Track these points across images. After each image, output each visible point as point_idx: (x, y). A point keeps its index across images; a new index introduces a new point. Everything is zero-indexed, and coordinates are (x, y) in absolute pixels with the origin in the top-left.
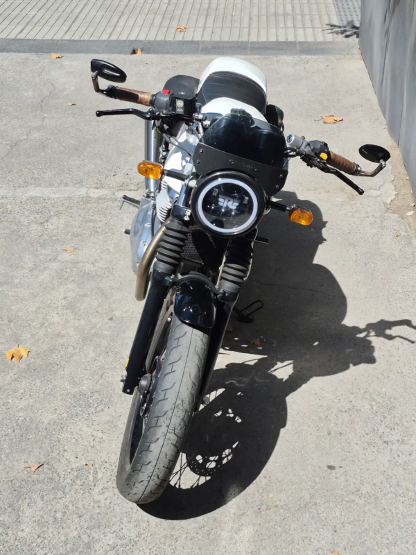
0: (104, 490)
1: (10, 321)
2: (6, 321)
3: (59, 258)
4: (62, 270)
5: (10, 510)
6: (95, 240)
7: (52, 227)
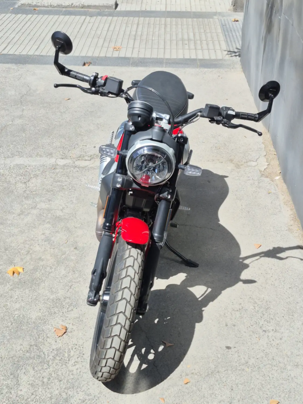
0: (76, 363)
1: (6, 250)
2: (3, 250)
3: (38, 207)
4: (40, 214)
5: (12, 377)
6: (62, 195)
7: (32, 185)
